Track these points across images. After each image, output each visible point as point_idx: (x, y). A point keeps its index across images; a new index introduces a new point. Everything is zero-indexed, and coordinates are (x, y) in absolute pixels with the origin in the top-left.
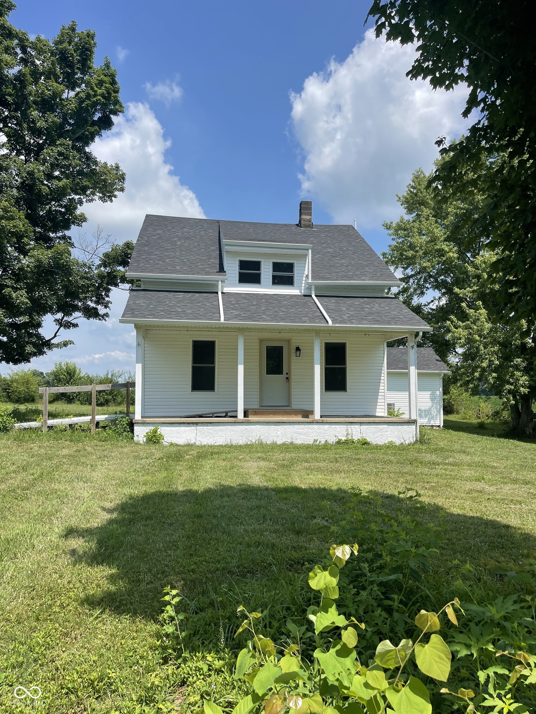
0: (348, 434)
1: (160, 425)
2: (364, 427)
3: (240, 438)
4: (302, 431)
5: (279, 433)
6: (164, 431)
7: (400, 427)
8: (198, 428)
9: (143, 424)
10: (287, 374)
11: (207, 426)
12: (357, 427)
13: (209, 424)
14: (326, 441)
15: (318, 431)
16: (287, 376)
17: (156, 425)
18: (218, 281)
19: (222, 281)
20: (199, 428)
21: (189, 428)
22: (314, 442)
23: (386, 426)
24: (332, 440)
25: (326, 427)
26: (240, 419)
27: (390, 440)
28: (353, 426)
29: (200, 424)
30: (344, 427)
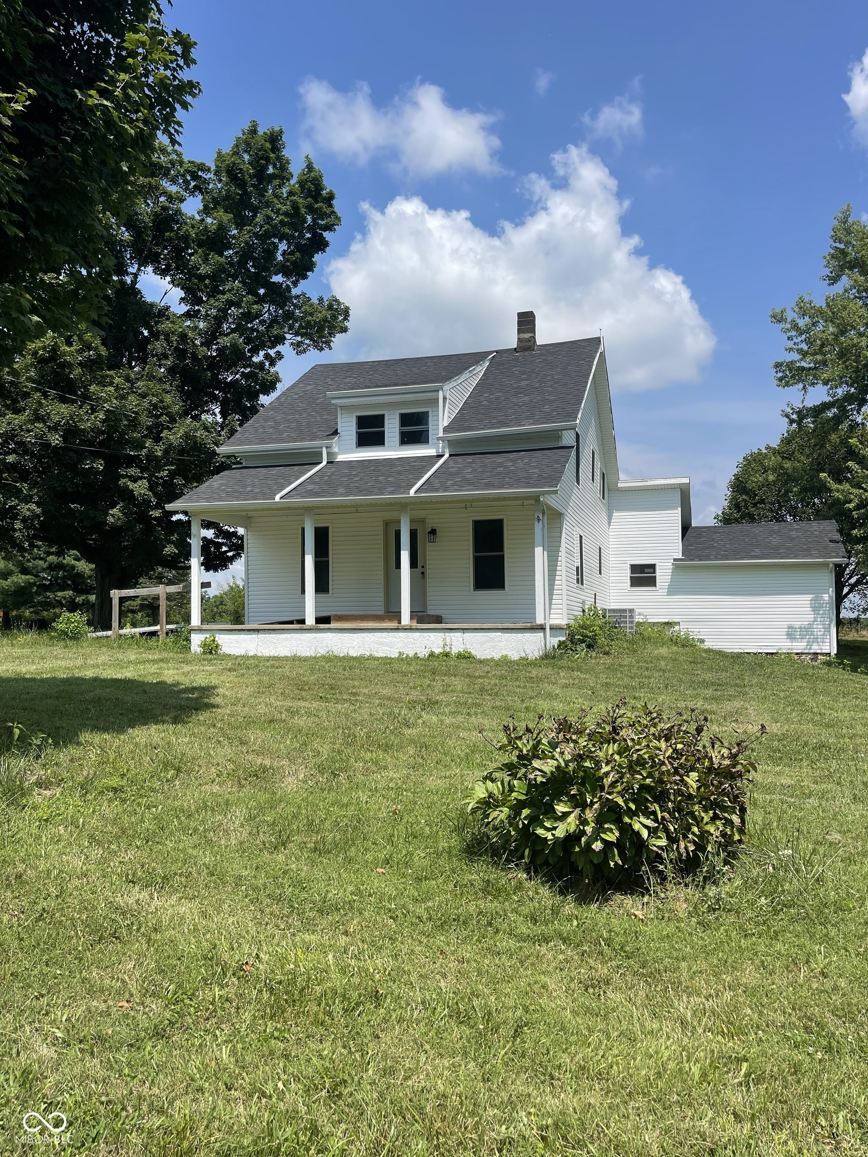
0: (445, 645)
1: (218, 632)
2: (468, 635)
3: (308, 649)
4: (385, 640)
5: (355, 643)
6: (222, 639)
7: (520, 635)
8: (260, 636)
9: (199, 630)
10: (423, 567)
11: (270, 633)
12: (459, 634)
13: (272, 632)
14: (416, 654)
15: (406, 641)
16: (423, 570)
17: (214, 632)
18: (322, 448)
19: (327, 447)
20: (262, 636)
21: (249, 636)
22: (400, 655)
23: (500, 634)
24: (423, 653)
25: (417, 635)
26: (308, 626)
27: (504, 653)
28: (452, 634)
29: (261, 632)
30: (440, 635)
